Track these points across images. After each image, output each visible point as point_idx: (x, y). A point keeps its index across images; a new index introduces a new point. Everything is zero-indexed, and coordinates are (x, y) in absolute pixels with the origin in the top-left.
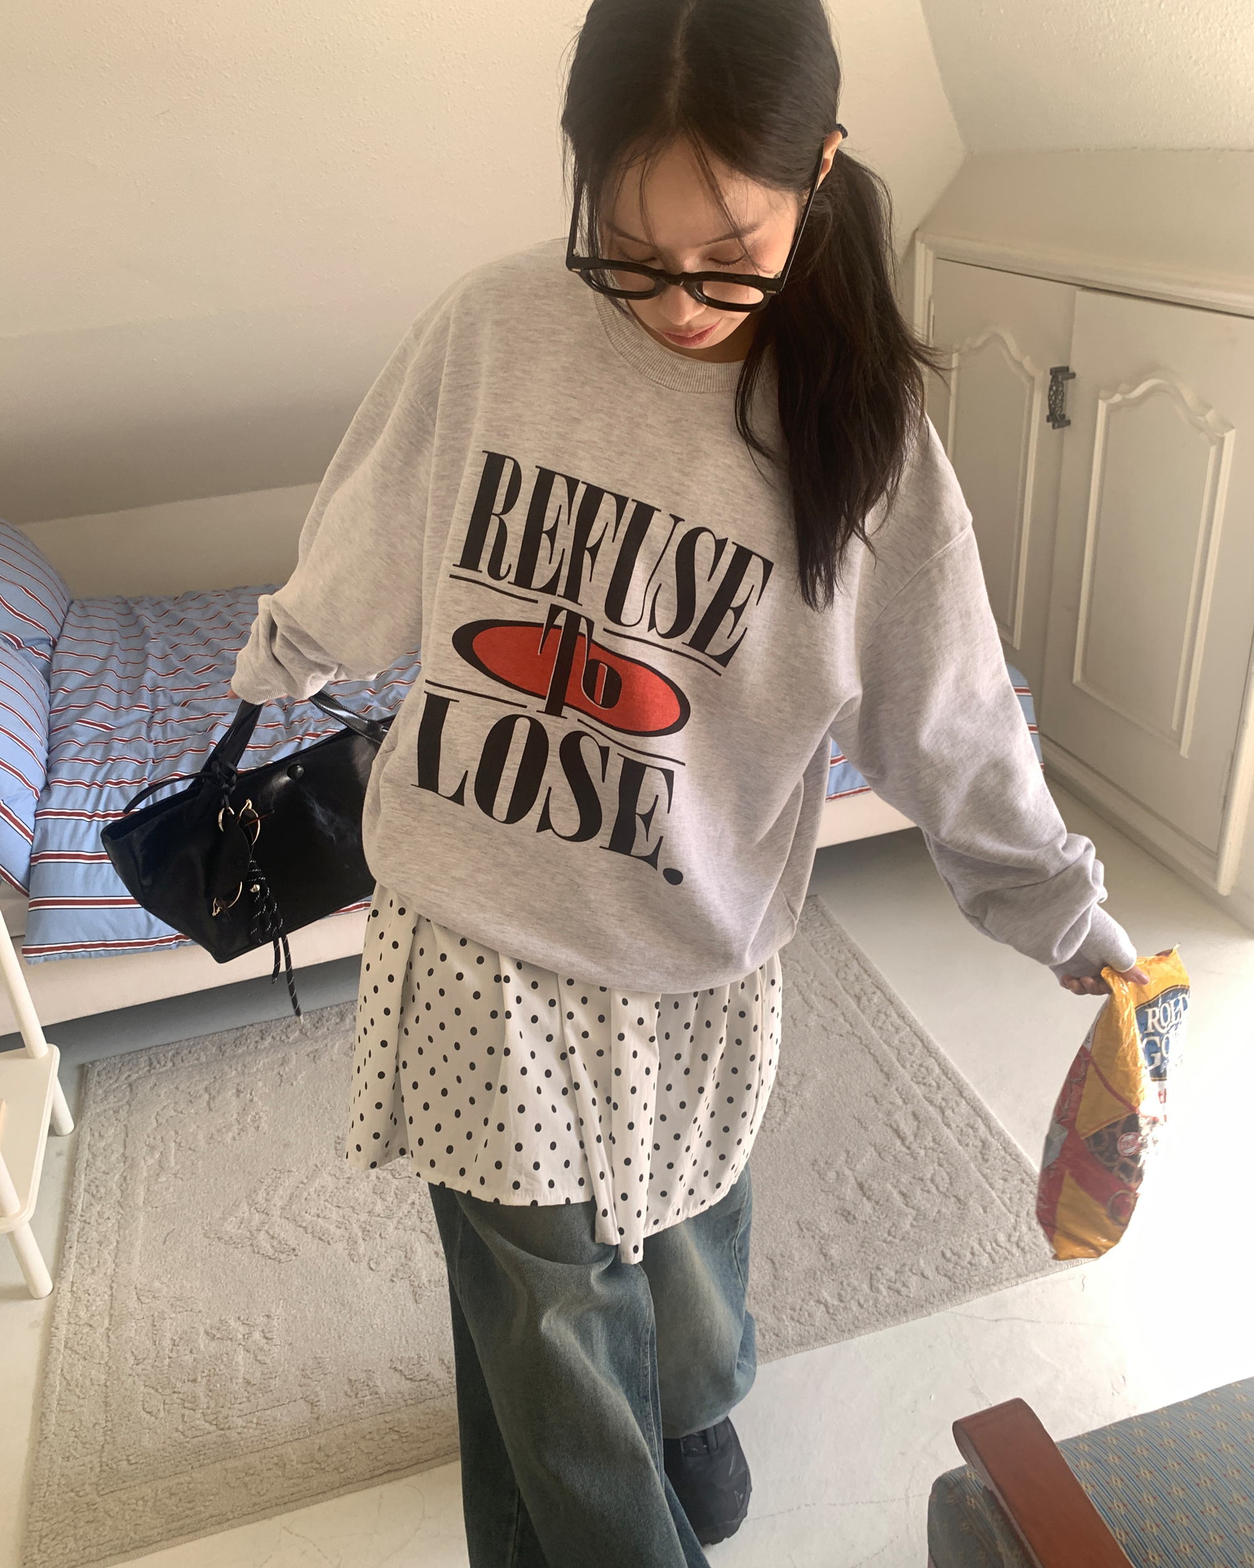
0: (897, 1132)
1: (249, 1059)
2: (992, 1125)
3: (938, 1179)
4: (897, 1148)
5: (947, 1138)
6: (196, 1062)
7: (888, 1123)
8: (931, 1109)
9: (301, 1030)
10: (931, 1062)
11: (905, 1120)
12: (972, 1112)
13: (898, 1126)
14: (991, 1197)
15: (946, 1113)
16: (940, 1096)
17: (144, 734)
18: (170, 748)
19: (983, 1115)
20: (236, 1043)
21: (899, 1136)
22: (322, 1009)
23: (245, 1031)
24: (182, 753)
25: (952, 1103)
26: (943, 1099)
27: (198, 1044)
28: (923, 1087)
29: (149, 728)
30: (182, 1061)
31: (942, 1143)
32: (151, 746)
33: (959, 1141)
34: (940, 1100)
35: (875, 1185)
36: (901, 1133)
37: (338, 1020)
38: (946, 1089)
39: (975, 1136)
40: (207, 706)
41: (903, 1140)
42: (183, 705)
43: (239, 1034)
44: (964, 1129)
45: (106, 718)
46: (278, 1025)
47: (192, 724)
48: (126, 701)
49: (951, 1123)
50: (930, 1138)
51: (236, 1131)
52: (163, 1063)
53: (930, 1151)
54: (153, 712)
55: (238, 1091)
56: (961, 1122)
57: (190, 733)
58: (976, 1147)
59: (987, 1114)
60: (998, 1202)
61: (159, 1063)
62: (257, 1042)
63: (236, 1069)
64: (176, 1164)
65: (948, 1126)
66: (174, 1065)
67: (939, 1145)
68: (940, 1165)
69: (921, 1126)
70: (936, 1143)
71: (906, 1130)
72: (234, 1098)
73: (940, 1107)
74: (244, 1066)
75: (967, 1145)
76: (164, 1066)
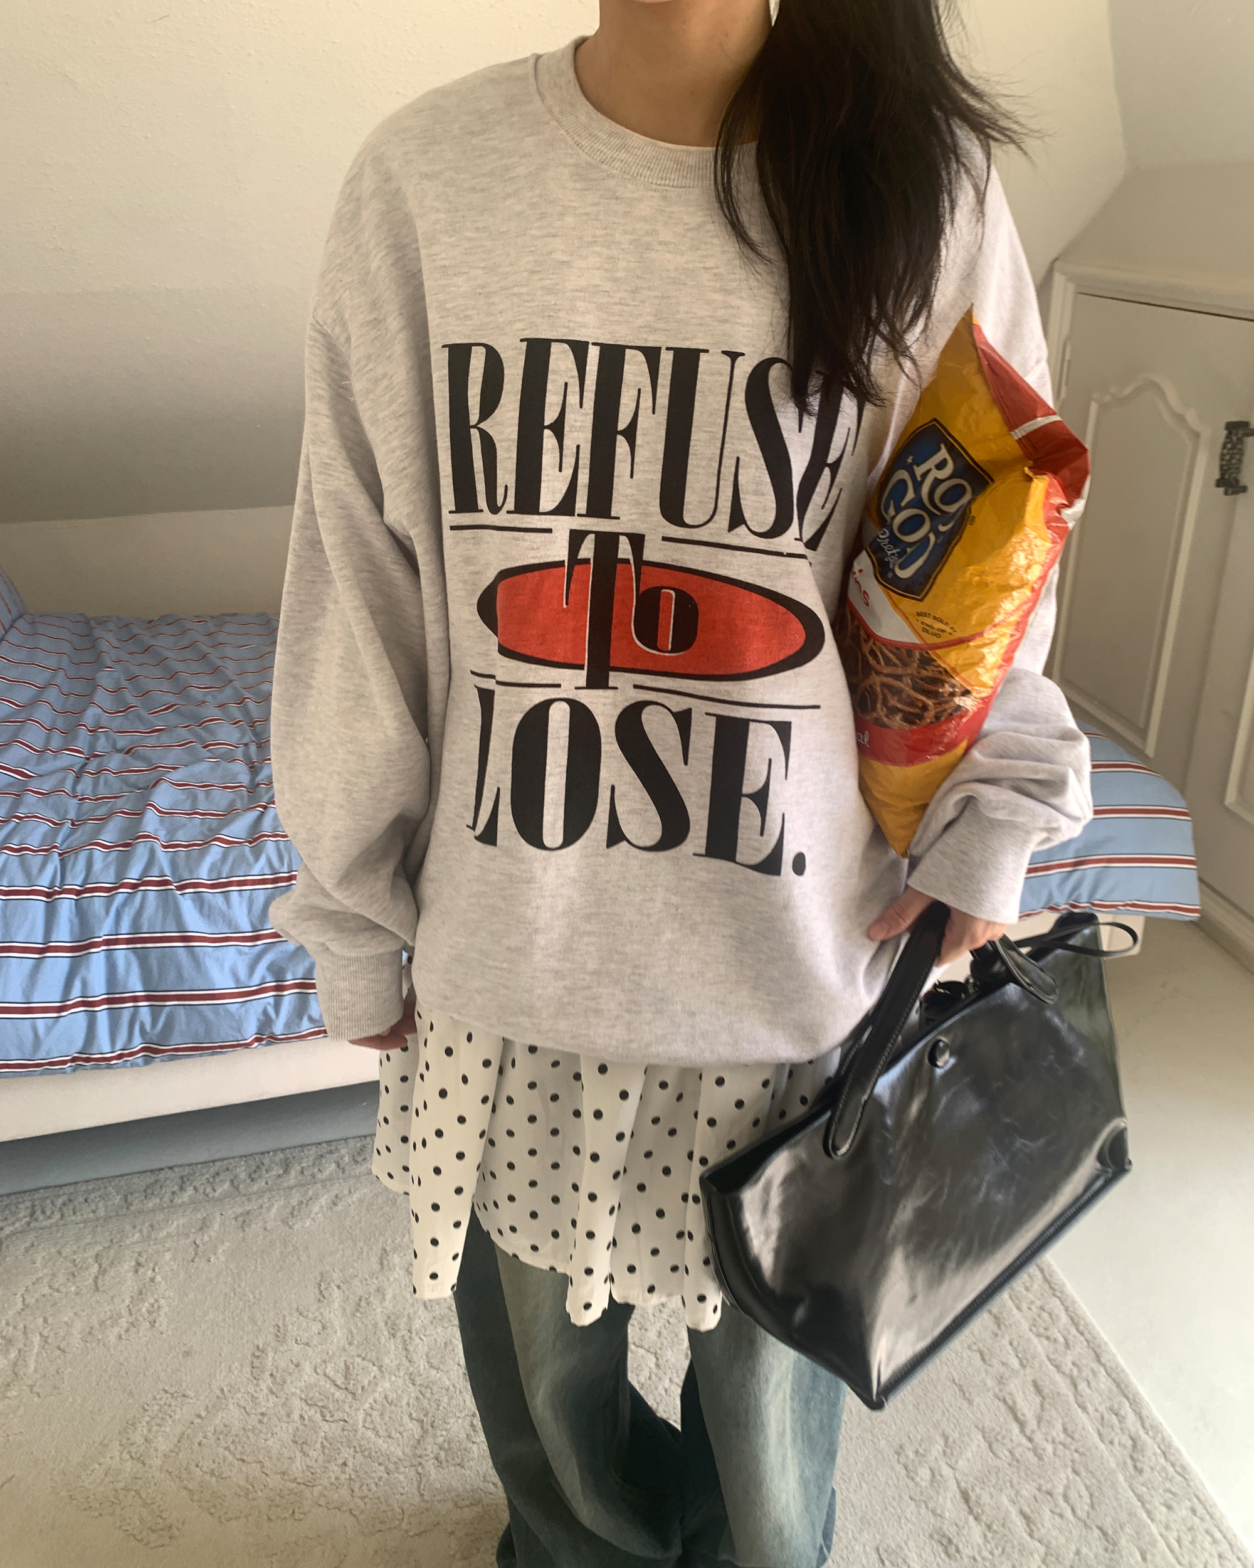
0: (1012, 1410)
1: (160, 1217)
2: (1144, 1413)
3: (1073, 1495)
4: (1014, 1438)
5: (1083, 1428)
6: (91, 1215)
7: (1001, 1395)
8: (1058, 1378)
9: (232, 1181)
10: (1055, 1304)
11: (1024, 1393)
12: (1115, 1389)
13: (1014, 1402)
14: (1151, 1534)
15: (1080, 1388)
16: (1070, 1358)
17: (68, 787)
18: (98, 807)
19: (1131, 1397)
20: (148, 1192)
21: (1016, 1419)
22: (263, 1153)
23: (162, 1176)
24: (111, 815)
25: (1086, 1372)
26: (1074, 1364)
27: (99, 1189)
28: (1045, 1342)
29: (78, 778)
30: (74, 1213)
31: (1076, 1436)
32: (74, 802)
33: (1100, 1434)
34: (1070, 1365)
35: (985, 1498)
36: (1019, 1415)
37: (281, 1172)
38: (1078, 1349)
39: (1122, 1429)
40: (155, 755)
41: (1022, 1425)
42: (127, 753)
43: (152, 1180)
44: (1106, 1416)
45: (25, 761)
46: (204, 1171)
47: (133, 777)
48: (56, 741)
49: (1089, 1405)
50: (1059, 1427)
51: (125, 1325)
52: (48, 1213)
53: (1061, 1447)
54: (88, 759)
55: (139, 1264)
56: (1100, 1404)
57: (126, 789)
58: (1125, 1447)
59: (1136, 1394)
60: (1162, 1544)
61: (43, 1212)
62: (174, 1193)
63: (141, 1231)
64: (36, 1371)
65: (1084, 1409)
66: (62, 1216)
67: (1072, 1438)
68: (1075, 1472)
69: (1047, 1406)
70: (1068, 1435)
71: (1025, 1411)
72: (131, 1274)
73: (1071, 1377)
74: (152, 1226)
75: (1111, 1443)
76: (50, 1217)
